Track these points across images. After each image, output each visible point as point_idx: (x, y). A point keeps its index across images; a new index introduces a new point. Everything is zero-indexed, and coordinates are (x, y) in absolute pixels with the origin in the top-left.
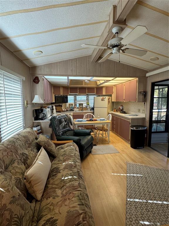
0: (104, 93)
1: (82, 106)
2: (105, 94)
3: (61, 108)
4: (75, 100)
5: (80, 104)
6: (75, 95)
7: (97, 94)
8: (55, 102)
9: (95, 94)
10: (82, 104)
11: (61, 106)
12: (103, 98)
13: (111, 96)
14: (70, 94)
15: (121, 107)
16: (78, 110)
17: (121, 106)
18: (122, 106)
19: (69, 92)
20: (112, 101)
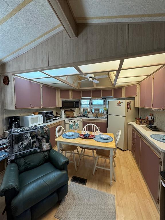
0: (123, 95)
1: (97, 112)
2: (125, 97)
3: (73, 113)
4: (91, 104)
5: (95, 110)
6: (90, 99)
7: (114, 98)
8: (61, 107)
9: (112, 98)
10: (98, 109)
11: (74, 111)
12: (119, 102)
13: (133, 99)
14: (82, 99)
15: (151, 117)
16: (92, 115)
17: (150, 115)
18: (153, 115)
19: (81, 96)
20: (135, 107)
